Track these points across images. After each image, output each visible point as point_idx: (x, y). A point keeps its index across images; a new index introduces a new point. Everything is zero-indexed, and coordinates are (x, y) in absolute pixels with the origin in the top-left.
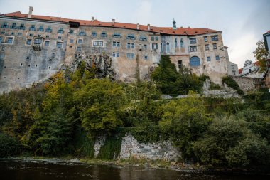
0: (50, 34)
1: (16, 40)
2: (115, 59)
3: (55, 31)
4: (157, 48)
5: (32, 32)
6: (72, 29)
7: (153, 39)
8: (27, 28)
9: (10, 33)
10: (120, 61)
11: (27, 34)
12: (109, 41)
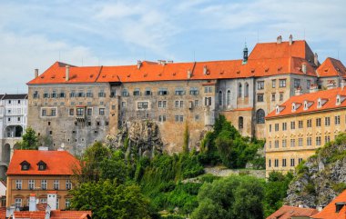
0: (90, 100)
1: (59, 111)
2: (161, 124)
3: (96, 95)
4: (210, 104)
5: (73, 99)
6: (114, 88)
7: (206, 92)
8: (68, 95)
9: (52, 103)
10: (167, 127)
11: (69, 102)
12: (154, 100)
